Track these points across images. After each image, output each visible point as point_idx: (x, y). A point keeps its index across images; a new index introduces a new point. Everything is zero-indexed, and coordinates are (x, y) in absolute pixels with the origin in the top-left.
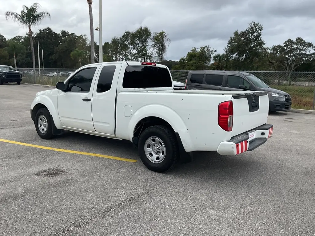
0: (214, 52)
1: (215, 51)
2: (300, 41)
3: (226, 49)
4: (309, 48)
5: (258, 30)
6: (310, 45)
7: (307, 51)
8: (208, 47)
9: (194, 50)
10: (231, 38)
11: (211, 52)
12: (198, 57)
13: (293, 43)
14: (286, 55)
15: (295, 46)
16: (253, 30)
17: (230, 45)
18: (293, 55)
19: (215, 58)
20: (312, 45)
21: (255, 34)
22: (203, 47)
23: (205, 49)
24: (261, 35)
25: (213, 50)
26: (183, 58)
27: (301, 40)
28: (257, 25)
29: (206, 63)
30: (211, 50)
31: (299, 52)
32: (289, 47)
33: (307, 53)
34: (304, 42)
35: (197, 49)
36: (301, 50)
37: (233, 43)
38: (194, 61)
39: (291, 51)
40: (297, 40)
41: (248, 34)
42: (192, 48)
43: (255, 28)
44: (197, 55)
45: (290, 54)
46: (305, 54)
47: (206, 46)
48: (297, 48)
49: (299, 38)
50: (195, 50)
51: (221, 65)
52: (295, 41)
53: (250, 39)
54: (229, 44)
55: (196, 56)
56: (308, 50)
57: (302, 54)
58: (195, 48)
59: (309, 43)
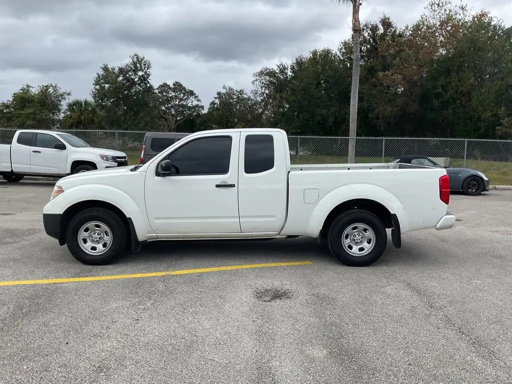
0: (66, 96)
1: (69, 94)
2: (178, 87)
3: (93, 92)
4: (191, 98)
5: (143, 67)
6: (191, 93)
7: (188, 102)
8: (56, 87)
9: (26, 90)
10: (99, 76)
11: (62, 95)
12: (38, 102)
13: (170, 88)
14: (162, 105)
15: (173, 94)
16: (136, 67)
17: (98, 87)
18: (172, 106)
19: (71, 106)
20: (195, 94)
21: (140, 73)
22: (46, 86)
23: (50, 90)
24: (149, 76)
25: (64, 92)
26: (6, 102)
27: (181, 85)
28: (142, 60)
29: (53, 113)
30: (61, 91)
31: (179, 102)
32: (164, 94)
33: (190, 105)
34: (184, 89)
35: (31, 89)
36: (181, 100)
37: (103, 83)
38: (31, 110)
39: (169, 100)
40: (174, 85)
41: (128, 71)
42: (22, 86)
43: (139, 64)
44: (36, 100)
45: (168, 105)
46: (186, 106)
47: (51, 85)
48: (176, 96)
49: (177, 82)
50: (28, 91)
51: (84, 120)
52: (172, 86)
53: (133, 79)
54: (96, 84)
55: (33, 101)
56: (189, 100)
57: (183, 106)
58: (28, 86)
59: (191, 91)
